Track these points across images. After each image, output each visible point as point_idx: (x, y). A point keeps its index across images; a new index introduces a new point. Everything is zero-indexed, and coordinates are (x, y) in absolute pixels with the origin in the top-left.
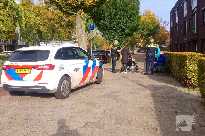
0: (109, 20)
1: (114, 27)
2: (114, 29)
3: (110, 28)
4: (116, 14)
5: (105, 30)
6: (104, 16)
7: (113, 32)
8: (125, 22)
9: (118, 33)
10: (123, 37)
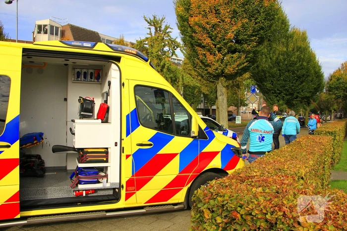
0: (272, 82)
1: (278, 90)
2: (278, 92)
3: (273, 91)
4: (280, 76)
5: (267, 93)
6: (266, 78)
7: (278, 96)
8: (291, 84)
9: (284, 97)
10: (298, 101)
